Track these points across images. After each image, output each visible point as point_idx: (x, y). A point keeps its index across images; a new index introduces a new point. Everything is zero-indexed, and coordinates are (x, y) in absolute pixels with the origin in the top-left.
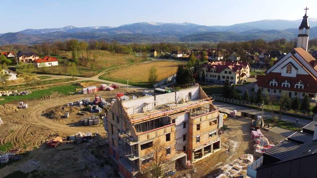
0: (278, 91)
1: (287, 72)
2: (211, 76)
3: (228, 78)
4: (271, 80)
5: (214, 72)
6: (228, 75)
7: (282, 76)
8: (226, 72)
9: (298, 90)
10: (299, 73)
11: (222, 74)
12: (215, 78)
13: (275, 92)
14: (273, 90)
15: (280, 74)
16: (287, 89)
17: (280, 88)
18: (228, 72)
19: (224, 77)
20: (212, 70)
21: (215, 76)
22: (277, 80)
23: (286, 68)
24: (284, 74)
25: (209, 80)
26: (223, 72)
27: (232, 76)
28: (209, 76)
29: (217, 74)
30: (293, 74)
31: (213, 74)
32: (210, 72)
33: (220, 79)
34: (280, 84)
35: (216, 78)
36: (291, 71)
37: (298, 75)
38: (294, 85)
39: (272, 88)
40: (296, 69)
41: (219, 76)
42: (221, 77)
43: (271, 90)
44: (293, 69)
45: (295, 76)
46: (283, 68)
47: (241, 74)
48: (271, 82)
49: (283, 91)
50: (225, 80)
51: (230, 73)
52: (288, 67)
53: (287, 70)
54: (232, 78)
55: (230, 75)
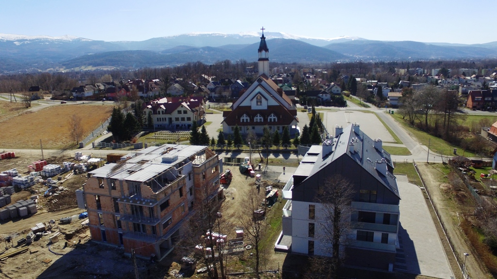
0: (250, 127)
1: (257, 105)
2: (158, 119)
3: (183, 119)
4: (241, 115)
5: (163, 113)
6: (183, 115)
7: (252, 109)
9: (271, 123)
10: (269, 104)
11: (175, 114)
12: (164, 123)
13: (248, 129)
14: (245, 127)
16: (260, 124)
17: (253, 124)
18: (182, 112)
19: (177, 119)
20: (159, 112)
21: (164, 119)
22: (248, 115)
23: (255, 100)
24: (254, 106)
25: (156, 126)
26: (176, 112)
27: (189, 117)
28: (155, 120)
29: (167, 116)
30: (264, 106)
31: (161, 116)
32: (156, 114)
33: (173, 123)
34: (252, 120)
35: (167, 122)
36: (261, 102)
37: (269, 107)
38: (267, 119)
39: (244, 125)
40: (266, 99)
41: (170, 119)
42: (174, 119)
44: (263, 100)
45: (266, 108)
46: (252, 100)
47: (199, 112)
48: (242, 118)
49: (256, 127)
50: (180, 122)
51: (185, 112)
52: (257, 99)
53: (257, 102)
54: (189, 119)
55: (186, 116)
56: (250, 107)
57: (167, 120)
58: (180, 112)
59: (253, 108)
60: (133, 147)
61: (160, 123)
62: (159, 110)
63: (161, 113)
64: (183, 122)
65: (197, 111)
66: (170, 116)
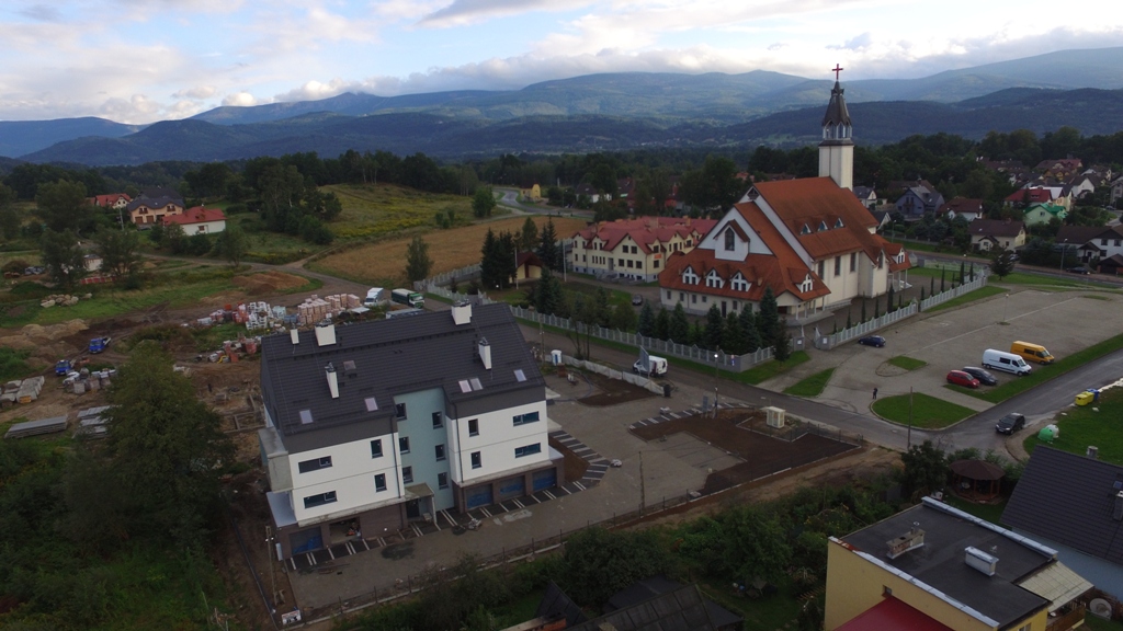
0: (699, 298)
1: (727, 250)
2: (595, 259)
3: (630, 264)
4: (685, 270)
6: (629, 256)
7: (716, 257)
8: (625, 249)
9: (737, 296)
10: (753, 251)
11: (618, 253)
12: (603, 267)
13: (694, 301)
14: (691, 296)
15: (712, 252)
16: (717, 291)
17: (702, 291)
18: (630, 250)
19: (621, 262)
21: (602, 260)
22: (700, 269)
23: (722, 237)
24: (722, 254)
25: (591, 273)
26: (619, 249)
27: (639, 260)
28: (589, 259)
30: (740, 253)
31: (599, 253)
32: (591, 248)
33: (615, 269)
34: (702, 281)
35: (606, 267)
36: (733, 244)
37: (750, 256)
38: (731, 283)
39: (688, 291)
41: (611, 260)
42: (616, 262)
43: (685, 296)
44: (737, 239)
45: (743, 258)
46: (718, 236)
48: (685, 276)
49: (709, 298)
50: (626, 270)
52: (727, 236)
53: (727, 243)
59: (718, 256)
61: (595, 266)
62: (595, 240)
64: (630, 270)
66: (611, 256)
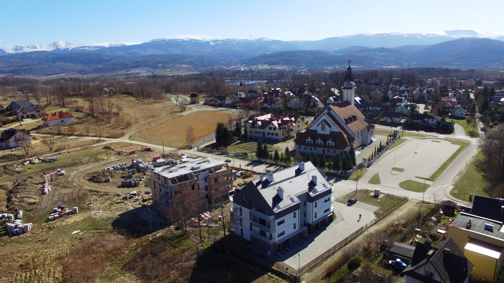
0: (313, 148)
1: (322, 130)
2: (256, 132)
3: (273, 134)
4: (308, 137)
5: (259, 128)
6: (272, 131)
7: (318, 133)
9: (329, 147)
10: (332, 130)
11: (267, 130)
12: (259, 135)
13: (311, 150)
14: (309, 148)
16: (319, 146)
17: (315, 145)
18: (272, 129)
19: (268, 134)
20: (256, 126)
21: (259, 133)
22: (313, 138)
24: (320, 131)
25: (254, 137)
26: (268, 128)
27: (276, 132)
28: (253, 132)
29: (262, 130)
30: (327, 131)
31: (258, 130)
32: (254, 128)
33: (265, 136)
34: (314, 142)
35: (261, 135)
36: (325, 128)
37: (331, 132)
38: (327, 143)
40: (330, 126)
41: (264, 133)
42: (266, 133)
44: (327, 126)
45: (329, 133)
46: (318, 125)
47: (287, 130)
48: (307, 140)
49: (318, 148)
50: (270, 136)
51: (275, 129)
52: (322, 125)
53: (322, 128)
54: (277, 134)
55: (275, 132)
56: (316, 131)
57: (262, 133)
58: (270, 128)
60: (220, 153)
61: (256, 135)
62: (256, 125)
63: (258, 127)
64: (273, 137)
65: (285, 128)
66: (264, 131)
